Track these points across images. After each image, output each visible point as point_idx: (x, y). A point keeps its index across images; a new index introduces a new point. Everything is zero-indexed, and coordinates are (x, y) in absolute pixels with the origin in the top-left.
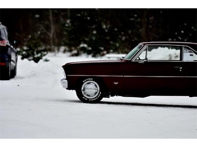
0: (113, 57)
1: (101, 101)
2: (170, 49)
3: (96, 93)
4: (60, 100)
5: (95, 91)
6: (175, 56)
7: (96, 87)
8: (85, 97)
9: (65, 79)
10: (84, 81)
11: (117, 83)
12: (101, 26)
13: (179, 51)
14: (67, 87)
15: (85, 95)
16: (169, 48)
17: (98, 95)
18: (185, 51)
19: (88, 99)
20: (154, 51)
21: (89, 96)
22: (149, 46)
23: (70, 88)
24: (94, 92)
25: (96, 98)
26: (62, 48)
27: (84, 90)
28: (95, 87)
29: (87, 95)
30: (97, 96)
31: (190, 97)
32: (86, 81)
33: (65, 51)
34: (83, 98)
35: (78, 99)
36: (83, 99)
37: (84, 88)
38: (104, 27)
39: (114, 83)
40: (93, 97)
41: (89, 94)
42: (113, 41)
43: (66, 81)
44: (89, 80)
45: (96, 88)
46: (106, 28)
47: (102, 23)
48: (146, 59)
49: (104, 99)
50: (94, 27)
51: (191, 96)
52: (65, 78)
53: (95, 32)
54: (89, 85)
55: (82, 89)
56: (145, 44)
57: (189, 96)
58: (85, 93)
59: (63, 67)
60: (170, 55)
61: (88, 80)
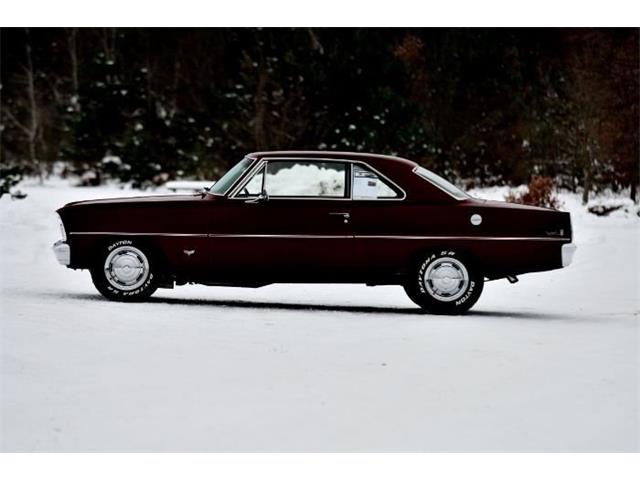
0: (183, 189)
1: (153, 295)
2: (323, 169)
3: (141, 276)
4: (51, 295)
6: (335, 185)
7: (142, 261)
8: (112, 287)
9: (64, 242)
10: (110, 248)
11: (193, 252)
12: (154, 112)
13: (342, 174)
14: (68, 263)
15: (112, 282)
16: (320, 168)
17: (146, 282)
18: (357, 174)
19: (121, 292)
20: (283, 173)
21: (123, 284)
22: (270, 161)
23: (75, 264)
24: (137, 275)
25: (139, 288)
26: (59, 166)
27: (110, 269)
28: (137, 262)
29: (119, 282)
30: (143, 285)
31: (368, 285)
32: (115, 248)
33: (65, 174)
34: (110, 288)
35: (96, 292)
36: (108, 292)
37: (111, 265)
38: (163, 114)
39: (185, 252)
40: (132, 287)
41: (123, 279)
42: (183, 150)
43: (67, 246)
44: (122, 245)
45: (142, 265)
46: (167, 118)
47: (158, 104)
48: (264, 192)
49: (160, 292)
50: (137, 113)
51: (371, 283)
52: (65, 239)
53: (139, 127)
54: (123, 257)
55: (107, 266)
56: (259, 157)
57: (365, 285)
58: (113, 278)
59: (60, 212)
60: (321, 184)
61: (119, 246)
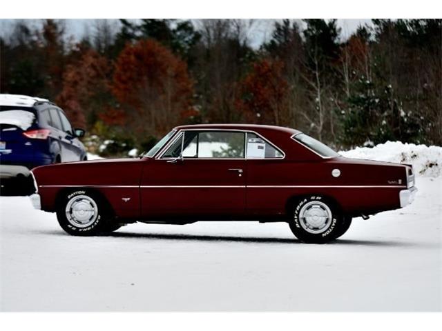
3: (93, 217)
5: (90, 214)
7: (93, 206)
8: (71, 225)
9: (37, 193)
10: (69, 197)
11: (129, 199)
14: (40, 207)
15: (72, 222)
17: (95, 221)
18: (250, 140)
19: (78, 228)
21: (80, 222)
22: (186, 132)
24: (89, 216)
25: (90, 226)
27: (71, 212)
28: (90, 207)
29: (77, 222)
30: (93, 224)
31: (260, 222)
32: (73, 197)
34: (69, 226)
35: (60, 229)
36: (69, 229)
37: (71, 209)
39: (123, 199)
40: (86, 225)
41: (80, 219)
43: (38, 196)
44: (78, 194)
45: (93, 209)
51: (262, 221)
52: (37, 190)
54: (80, 203)
55: (68, 209)
56: (180, 129)
58: (72, 218)
61: (76, 195)
